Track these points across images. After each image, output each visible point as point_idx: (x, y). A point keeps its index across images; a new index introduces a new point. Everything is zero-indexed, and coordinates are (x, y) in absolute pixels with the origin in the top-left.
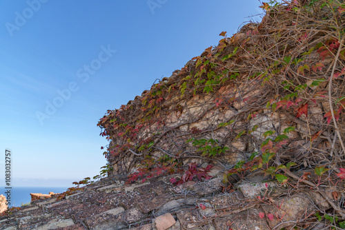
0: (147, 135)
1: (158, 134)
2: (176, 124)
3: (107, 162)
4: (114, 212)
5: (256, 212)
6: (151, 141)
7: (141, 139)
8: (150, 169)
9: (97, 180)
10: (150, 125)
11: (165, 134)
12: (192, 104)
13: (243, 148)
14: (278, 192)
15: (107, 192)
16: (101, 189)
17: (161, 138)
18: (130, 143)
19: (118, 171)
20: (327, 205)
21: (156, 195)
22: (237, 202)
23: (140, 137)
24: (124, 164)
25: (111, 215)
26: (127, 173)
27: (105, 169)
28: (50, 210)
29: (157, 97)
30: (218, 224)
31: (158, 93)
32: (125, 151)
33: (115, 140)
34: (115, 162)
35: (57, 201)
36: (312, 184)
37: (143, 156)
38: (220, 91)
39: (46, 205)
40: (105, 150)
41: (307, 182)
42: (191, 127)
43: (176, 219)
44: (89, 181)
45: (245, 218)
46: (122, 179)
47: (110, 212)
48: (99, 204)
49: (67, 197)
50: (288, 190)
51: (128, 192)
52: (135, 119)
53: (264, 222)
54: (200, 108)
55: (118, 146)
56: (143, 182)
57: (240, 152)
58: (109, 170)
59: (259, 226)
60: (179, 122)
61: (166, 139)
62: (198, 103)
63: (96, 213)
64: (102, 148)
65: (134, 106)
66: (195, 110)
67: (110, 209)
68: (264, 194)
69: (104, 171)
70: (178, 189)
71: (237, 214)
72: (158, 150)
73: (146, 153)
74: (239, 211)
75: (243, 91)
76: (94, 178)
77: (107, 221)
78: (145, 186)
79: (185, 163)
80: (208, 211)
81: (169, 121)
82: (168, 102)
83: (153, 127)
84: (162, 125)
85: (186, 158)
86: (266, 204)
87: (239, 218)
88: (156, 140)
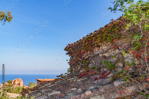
0: (86, 56)
1: (90, 57)
2: (97, 53)
3: (70, 67)
4: (73, 89)
5: (118, 91)
6: (87, 59)
7: (84, 58)
8: (88, 71)
9: (66, 75)
10: (87, 52)
11: (93, 57)
12: (103, 45)
13: (122, 66)
14: (126, 85)
15: (71, 81)
16: (68, 80)
17: (92, 58)
18: (79, 59)
19: (75, 71)
20: (142, 89)
21: (88, 84)
22: (112, 88)
23: (83, 57)
24: (77, 68)
25: (72, 90)
26: (79, 72)
27: (69, 70)
28: (50, 88)
29: (89, 41)
30: (105, 94)
31: (89, 39)
32: (77, 62)
33: (72, 57)
34: (73, 67)
35: (52, 84)
36: (138, 82)
37: (85, 65)
38: (114, 41)
39: (48, 85)
40: (69, 61)
41: (136, 81)
42: (103, 55)
43: (92, 92)
44: (63, 75)
45: (114, 93)
46: (76, 76)
47: (72, 89)
48: (68, 86)
49: (55, 83)
50: (130, 84)
51: (78, 82)
52: (80, 49)
53: (120, 94)
54: (106, 47)
55: (74, 60)
56: (84, 78)
57: (121, 67)
58: (71, 70)
59: (118, 95)
60: (99, 52)
61: (94, 59)
62: (106, 44)
63: (68, 89)
64: (67, 60)
65: (80, 43)
66: (104, 48)
67: (72, 88)
68: (121, 85)
69: (69, 71)
70: (95, 82)
71: (111, 91)
72: (91, 64)
73: (86, 64)
74: (112, 90)
75: (122, 43)
76: (65, 74)
77: (71, 92)
78: (85, 80)
79: (101, 69)
80: (102, 90)
81: (95, 51)
82: (94, 43)
83: (88, 53)
84: (92, 53)
85: (102, 68)
86: (121, 88)
87: (112, 93)
88: (90, 59)
